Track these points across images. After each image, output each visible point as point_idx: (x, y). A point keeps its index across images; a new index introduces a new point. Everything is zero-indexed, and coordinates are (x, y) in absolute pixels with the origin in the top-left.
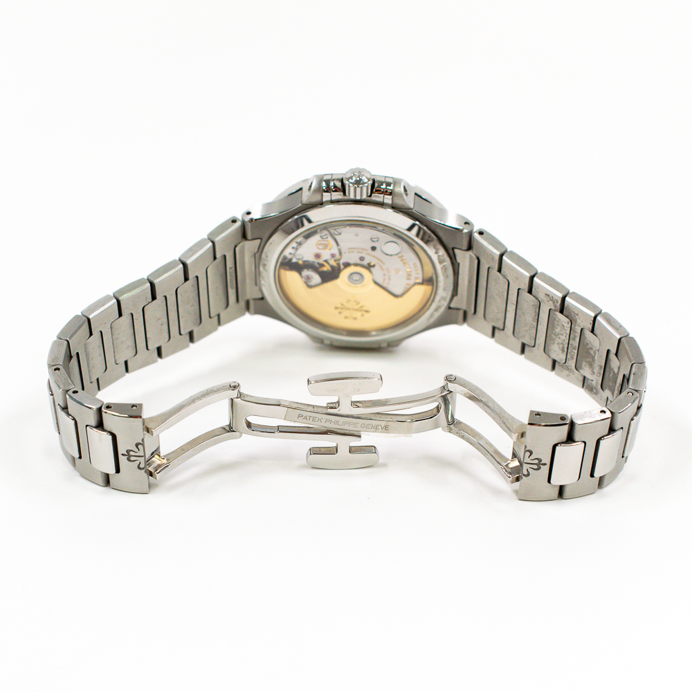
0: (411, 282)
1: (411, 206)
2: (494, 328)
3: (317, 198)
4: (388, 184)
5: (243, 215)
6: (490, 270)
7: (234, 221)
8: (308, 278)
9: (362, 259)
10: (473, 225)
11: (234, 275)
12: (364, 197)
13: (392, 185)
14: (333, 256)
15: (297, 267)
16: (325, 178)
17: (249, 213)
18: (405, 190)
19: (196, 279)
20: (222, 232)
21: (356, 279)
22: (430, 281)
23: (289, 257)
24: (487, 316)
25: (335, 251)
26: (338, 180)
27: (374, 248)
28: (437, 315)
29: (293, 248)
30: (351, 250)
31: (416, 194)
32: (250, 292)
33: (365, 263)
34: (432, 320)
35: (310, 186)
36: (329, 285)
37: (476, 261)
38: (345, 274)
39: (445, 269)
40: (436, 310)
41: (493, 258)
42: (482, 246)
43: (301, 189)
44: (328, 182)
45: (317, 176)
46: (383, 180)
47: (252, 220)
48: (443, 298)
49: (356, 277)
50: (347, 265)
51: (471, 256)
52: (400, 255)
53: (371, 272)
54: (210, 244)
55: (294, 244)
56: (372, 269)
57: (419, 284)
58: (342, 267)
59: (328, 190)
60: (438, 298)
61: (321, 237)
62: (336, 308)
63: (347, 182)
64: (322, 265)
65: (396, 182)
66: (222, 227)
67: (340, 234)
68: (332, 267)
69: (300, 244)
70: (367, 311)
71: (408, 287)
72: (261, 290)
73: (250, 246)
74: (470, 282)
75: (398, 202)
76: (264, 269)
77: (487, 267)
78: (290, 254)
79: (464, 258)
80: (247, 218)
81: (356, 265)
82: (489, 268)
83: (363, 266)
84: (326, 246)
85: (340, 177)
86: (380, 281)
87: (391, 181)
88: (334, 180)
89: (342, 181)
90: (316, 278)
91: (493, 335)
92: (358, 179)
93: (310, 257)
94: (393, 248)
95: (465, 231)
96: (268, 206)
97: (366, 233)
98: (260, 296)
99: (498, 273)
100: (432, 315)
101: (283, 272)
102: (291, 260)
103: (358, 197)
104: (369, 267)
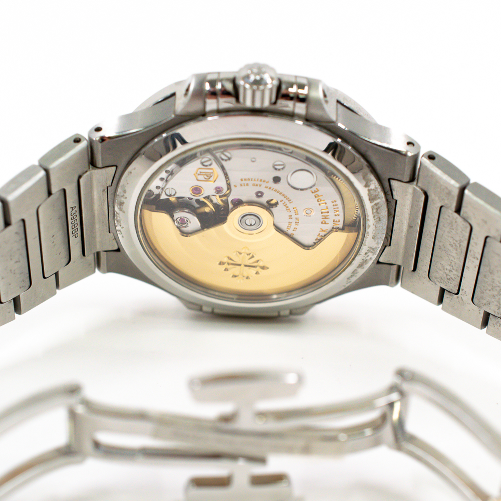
0: (328, 227)
1: (333, 117)
2: (442, 291)
3: (197, 107)
4: (301, 86)
5: (90, 133)
6: (443, 209)
7: (77, 140)
8: (183, 222)
9: (259, 194)
10: (419, 147)
11: (78, 218)
12: (267, 104)
13: (306, 88)
14: (218, 190)
15: (168, 207)
16: (209, 77)
17: (98, 129)
18: (325, 96)
19: (22, 224)
20: (60, 156)
21: (250, 224)
22: (355, 226)
23: (156, 192)
24: (432, 274)
25: (222, 183)
26: (227, 80)
27: (277, 180)
28: (361, 272)
29: (162, 179)
30: (245, 182)
31: (338, 102)
32: (100, 241)
33: (264, 200)
34: (354, 279)
35: (187, 90)
36: (212, 232)
37: (423, 197)
38: (235, 216)
39: (376, 208)
40: (361, 266)
41: (449, 193)
42: (433, 176)
43: (174, 95)
44: (213, 83)
45: (197, 76)
46: (293, 80)
47: (103, 139)
48: (372, 250)
49: (250, 220)
50: (238, 203)
51: (414, 190)
52: (314, 189)
53: (271, 213)
54: (42, 173)
55: (163, 175)
56: (274, 210)
57: (338, 229)
58: (231, 206)
59: (213, 94)
60: (364, 249)
61: (202, 163)
62: (221, 263)
63: (241, 83)
64: (203, 204)
65: (312, 84)
66: (61, 149)
67: (229, 159)
68: (216, 206)
69: (171, 173)
70: (263, 268)
71: (323, 234)
72: (116, 239)
73: (100, 177)
74: (410, 227)
75: (315, 112)
76: (120, 209)
77: (440, 206)
78: (158, 187)
79: (405, 194)
80: (97, 136)
81: (251, 203)
82: (441, 207)
83: (261, 205)
84: (208, 177)
85: (231, 76)
86: (284, 227)
87: (304, 81)
88: (221, 80)
89: (234, 81)
90: (194, 222)
91: (441, 300)
92: (258, 78)
93: (185, 192)
94: (304, 179)
95: (410, 154)
96: (128, 118)
97: (267, 158)
98: (116, 248)
99: (456, 215)
100: (354, 273)
101: (146, 213)
102: (159, 195)
103: (258, 105)
104: (269, 206)
